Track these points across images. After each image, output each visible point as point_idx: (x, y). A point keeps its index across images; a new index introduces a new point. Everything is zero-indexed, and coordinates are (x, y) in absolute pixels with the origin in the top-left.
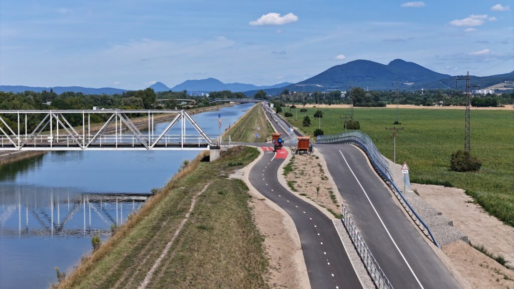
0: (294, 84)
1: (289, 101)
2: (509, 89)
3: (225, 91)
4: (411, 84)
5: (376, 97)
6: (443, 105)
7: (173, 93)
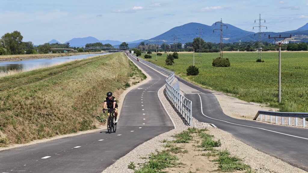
0: (148, 40)
1: (144, 50)
2: (298, 40)
3: (97, 43)
4: (228, 39)
5: (209, 46)
6: (263, 51)
7: (59, 45)
